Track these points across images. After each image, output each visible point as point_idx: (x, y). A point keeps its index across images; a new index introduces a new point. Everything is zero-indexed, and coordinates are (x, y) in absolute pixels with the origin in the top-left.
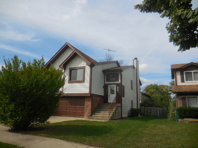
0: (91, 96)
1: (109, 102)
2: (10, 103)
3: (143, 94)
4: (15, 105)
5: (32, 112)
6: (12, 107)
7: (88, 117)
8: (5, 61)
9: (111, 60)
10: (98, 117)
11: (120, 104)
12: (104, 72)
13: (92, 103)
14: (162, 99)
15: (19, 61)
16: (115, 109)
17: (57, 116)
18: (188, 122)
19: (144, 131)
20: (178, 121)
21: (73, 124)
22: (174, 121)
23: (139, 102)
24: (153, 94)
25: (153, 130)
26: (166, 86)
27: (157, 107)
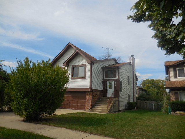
0: (91, 91)
1: (107, 96)
2: (24, 98)
3: (140, 89)
4: (28, 100)
5: (42, 105)
6: (25, 101)
7: (88, 110)
8: (17, 62)
9: (109, 58)
10: (98, 109)
11: (118, 98)
12: (103, 68)
13: (92, 98)
14: (157, 93)
15: (30, 61)
16: (113, 103)
17: (62, 108)
18: (180, 115)
19: (138, 122)
20: (171, 114)
21: (76, 115)
22: (167, 114)
23: (135, 96)
24: (150, 88)
25: (146, 122)
26: (161, 81)
27: (153, 101)
